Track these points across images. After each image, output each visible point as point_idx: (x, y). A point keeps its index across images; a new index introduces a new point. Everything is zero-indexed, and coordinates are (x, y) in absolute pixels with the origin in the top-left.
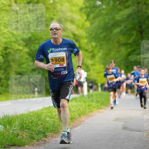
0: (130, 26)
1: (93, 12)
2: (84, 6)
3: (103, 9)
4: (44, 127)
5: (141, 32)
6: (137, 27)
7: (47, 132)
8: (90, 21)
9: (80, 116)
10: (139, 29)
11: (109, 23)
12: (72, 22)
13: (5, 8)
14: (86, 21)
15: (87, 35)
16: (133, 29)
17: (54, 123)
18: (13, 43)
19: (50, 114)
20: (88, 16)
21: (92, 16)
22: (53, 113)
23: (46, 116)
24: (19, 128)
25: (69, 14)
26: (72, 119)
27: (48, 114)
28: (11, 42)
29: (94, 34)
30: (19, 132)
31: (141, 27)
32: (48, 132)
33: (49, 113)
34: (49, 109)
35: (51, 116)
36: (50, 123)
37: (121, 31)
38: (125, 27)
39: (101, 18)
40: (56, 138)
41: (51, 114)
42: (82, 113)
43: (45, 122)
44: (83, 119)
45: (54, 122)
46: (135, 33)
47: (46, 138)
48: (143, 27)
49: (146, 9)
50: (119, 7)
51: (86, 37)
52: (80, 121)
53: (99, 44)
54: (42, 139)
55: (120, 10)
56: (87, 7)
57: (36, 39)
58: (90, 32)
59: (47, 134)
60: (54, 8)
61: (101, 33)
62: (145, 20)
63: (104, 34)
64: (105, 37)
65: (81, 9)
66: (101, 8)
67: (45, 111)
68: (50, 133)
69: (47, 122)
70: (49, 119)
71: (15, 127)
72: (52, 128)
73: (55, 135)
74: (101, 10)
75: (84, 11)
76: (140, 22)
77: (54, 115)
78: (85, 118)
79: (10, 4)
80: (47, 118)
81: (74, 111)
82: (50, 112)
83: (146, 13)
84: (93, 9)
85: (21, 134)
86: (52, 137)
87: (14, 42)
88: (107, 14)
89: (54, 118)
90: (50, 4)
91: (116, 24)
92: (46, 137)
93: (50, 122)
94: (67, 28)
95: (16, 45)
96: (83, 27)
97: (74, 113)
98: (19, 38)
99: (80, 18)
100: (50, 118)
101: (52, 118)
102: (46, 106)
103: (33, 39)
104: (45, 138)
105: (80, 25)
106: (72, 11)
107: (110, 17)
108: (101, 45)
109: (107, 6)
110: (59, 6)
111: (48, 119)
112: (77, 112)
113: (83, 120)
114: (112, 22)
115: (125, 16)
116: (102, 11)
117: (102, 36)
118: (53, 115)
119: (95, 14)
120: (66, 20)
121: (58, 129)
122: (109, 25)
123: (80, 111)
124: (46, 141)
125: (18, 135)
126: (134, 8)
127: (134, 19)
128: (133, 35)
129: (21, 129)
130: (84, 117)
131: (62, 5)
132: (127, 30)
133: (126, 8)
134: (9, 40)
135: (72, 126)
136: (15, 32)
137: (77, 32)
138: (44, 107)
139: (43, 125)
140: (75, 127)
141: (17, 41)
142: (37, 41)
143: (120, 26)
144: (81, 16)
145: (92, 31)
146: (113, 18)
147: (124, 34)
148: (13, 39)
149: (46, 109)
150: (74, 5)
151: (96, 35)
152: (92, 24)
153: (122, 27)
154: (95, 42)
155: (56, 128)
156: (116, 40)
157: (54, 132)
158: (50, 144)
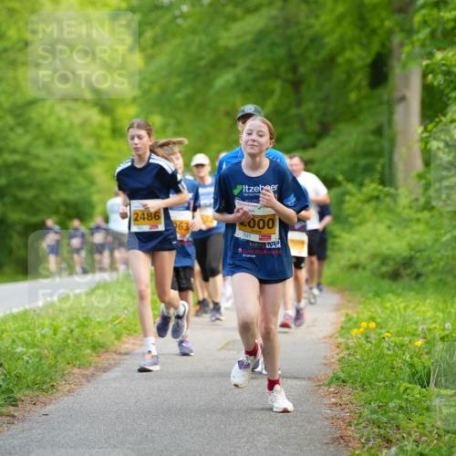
0: (263, 67)
1: (152, 24)
3: (183, 16)
4: (9, 373)
5: (296, 85)
6: (283, 69)
7: (17, 389)
8: (143, 50)
9: (118, 338)
10: (290, 76)
11: (201, 59)
15: (136, 92)
16: (272, 75)
17: (40, 360)
19: (26, 335)
20: (140, 34)
21: (149, 34)
22: (37, 331)
23: (14, 341)
26: (94, 348)
27: (20, 334)
29: (156, 90)
31: (294, 69)
32: (20, 389)
33: (22, 330)
34: (23, 320)
35: (29, 339)
36: (27, 362)
37: (238, 83)
38: (250, 69)
39: (176, 42)
40: (46, 405)
41: (29, 335)
42: (126, 328)
43: (10, 359)
44: (127, 346)
45: (40, 356)
46: (277, 86)
47: (13, 405)
48: (302, 70)
49: (307, 17)
50: (229, 9)
51: (134, 100)
52: (120, 354)
53: (172, 122)
54: (4, 410)
55: (233, 18)
56: (131, 9)
58: (146, 85)
59: (19, 395)
61: (179, 87)
62: (306, 49)
63: (188, 90)
64: (189, 100)
66: (177, 13)
67: (11, 325)
68: (26, 392)
69: (19, 359)
70: (25, 350)
72: (33, 377)
73: (42, 398)
74: (175, 18)
76: (291, 56)
77: (39, 336)
78: (134, 344)
80: (18, 346)
81: (99, 323)
82: (28, 328)
83: (310, 27)
84: (153, 15)
86: (34, 404)
88: (194, 31)
89: (38, 347)
91: (222, 60)
92: (14, 402)
93: (26, 358)
97: (100, 330)
100: (26, 344)
101: (34, 346)
102: (15, 311)
104: (12, 408)
107: (205, 39)
108: (179, 123)
109: (193, 5)
111: (19, 350)
112: (110, 326)
113: (127, 348)
114: (209, 56)
115: (249, 38)
116: (180, 21)
117: (180, 96)
118: (35, 336)
119: (158, 30)
121: (51, 379)
122: (202, 63)
123: (120, 323)
124: (13, 416)
126: (273, 12)
127: (273, 44)
128: (272, 92)
130: (132, 341)
132: (256, 80)
133: (249, 11)
135: (96, 367)
138: (8, 312)
139: (6, 367)
140: (105, 370)
143: (234, 65)
145: (152, 83)
146: (213, 43)
147: (247, 90)
149: (14, 317)
151: (163, 92)
152: (149, 59)
153: (240, 69)
154: (162, 114)
155: (47, 375)
156: (222, 108)
157: (40, 389)
158: (26, 425)
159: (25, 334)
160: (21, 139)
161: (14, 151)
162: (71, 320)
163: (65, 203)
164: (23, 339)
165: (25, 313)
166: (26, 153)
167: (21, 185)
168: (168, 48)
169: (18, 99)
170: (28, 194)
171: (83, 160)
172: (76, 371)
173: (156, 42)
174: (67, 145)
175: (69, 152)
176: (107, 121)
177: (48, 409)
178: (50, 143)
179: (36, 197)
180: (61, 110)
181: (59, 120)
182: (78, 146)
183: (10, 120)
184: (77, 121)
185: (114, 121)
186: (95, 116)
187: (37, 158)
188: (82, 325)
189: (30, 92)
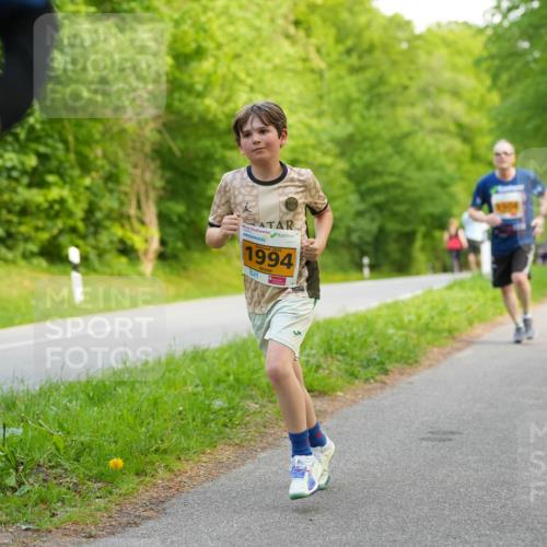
1: (508, 68)
2: (485, 54)
3: (535, 60)
4: (382, 349)
7: (388, 361)
8: (500, 90)
9: (471, 323)
12: (456, 94)
13: (291, 66)
14: (490, 90)
15: (493, 125)
18: (310, 151)
20: (495, 78)
21: (505, 77)
22: (405, 317)
23: (386, 325)
24: (321, 352)
25: (447, 75)
26: (450, 332)
27: (392, 319)
28: (305, 146)
29: (509, 122)
30: (322, 360)
32: (391, 362)
34: (395, 308)
35: (398, 324)
36: (396, 341)
39: (528, 81)
40: (410, 375)
41: (399, 320)
42: (477, 317)
43: (383, 339)
44: (478, 331)
45: (406, 337)
47: (385, 374)
54: (378, 378)
56: (492, 57)
57: (365, 139)
58: (501, 118)
59: (389, 367)
60: (412, 62)
61: (529, 119)
63: (536, 122)
64: (537, 130)
65: (478, 62)
66: (530, 58)
67: (384, 312)
68: (395, 365)
69: (390, 338)
70: (395, 331)
71: (311, 349)
72: (401, 352)
73: (407, 370)
74: (528, 63)
75: (484, 65)
77: (406, 321)
78: (483, 330)
79: (304, 56)
80: (389, 328)
81: (455, 312)
84: (509, 61)
85: (325, 366)
86: (402, 374)
87: (314, 147)
88: (543, 73)
89: (406, 330)
90: (403, 53)
92: (386, 372)
94: (442, 111)
95: (319, 154)
96: (481, 105)
97: (456, 318)
98: (324, 138)
99: (475, 84)
100: (398, 328)
101: (402, 328)
102: (389, 301)
103: (358, 138)
104: (384, 377)
105: (476, 103)
106: (454, 68)
109: (544, 51)
110: (422, 58)
111: (390, 331)
112: (464, 314)
113: (477, 333)
116: (532, 65)
117: (529, 126)
118: (403, 321)
119: (513, 72)
120: (440, 90)
121: (415, 355)
123: (472, 312)
124: (385, 383)
125: (318, 367)
129: (325, 354)
130: (482, 327)
131: (429, 53)
134: (301, 142)
135: (452, 347)
136: (314, 123)
137: (466, 119)
138: (383, 302)
139: (380, 344)
140: (459, 350)
141: (320, 143)
142: (367, 144)
144: (478, 78)
145: (506, 116)
148: (311, 141)
149: (388, 306)
150: (460, 53)
152: (504, 97)
155: (411, 352)
157: (406, 363)
158: (395, 390)
159: (395, 319)
160: (397, 164)
161: (392, 174)
162: (432, 308)
163: (432, 216)
164: (393, 323)
165: (396, 304)
166: (401, 175)
167: (398, 202)
168: (520, 87)
169: (397, 132)
170: (402, 209)
171: (446, 180)
172: (436, 350)
173: (510, 83)
174: (434, 169)
175: (435, 175)
176: (467, 149)
177: (412, 379)
178: (420, 167)
179: (408, 211)
180: (430, 141)
181: (428, 148)
182: (442, 169)
183: (389, 150)
184: (442, 148)
185: (473, 149)
186: (458, 145)
187: (409, 179)
188: (441, 314)
189: (405, 126)
